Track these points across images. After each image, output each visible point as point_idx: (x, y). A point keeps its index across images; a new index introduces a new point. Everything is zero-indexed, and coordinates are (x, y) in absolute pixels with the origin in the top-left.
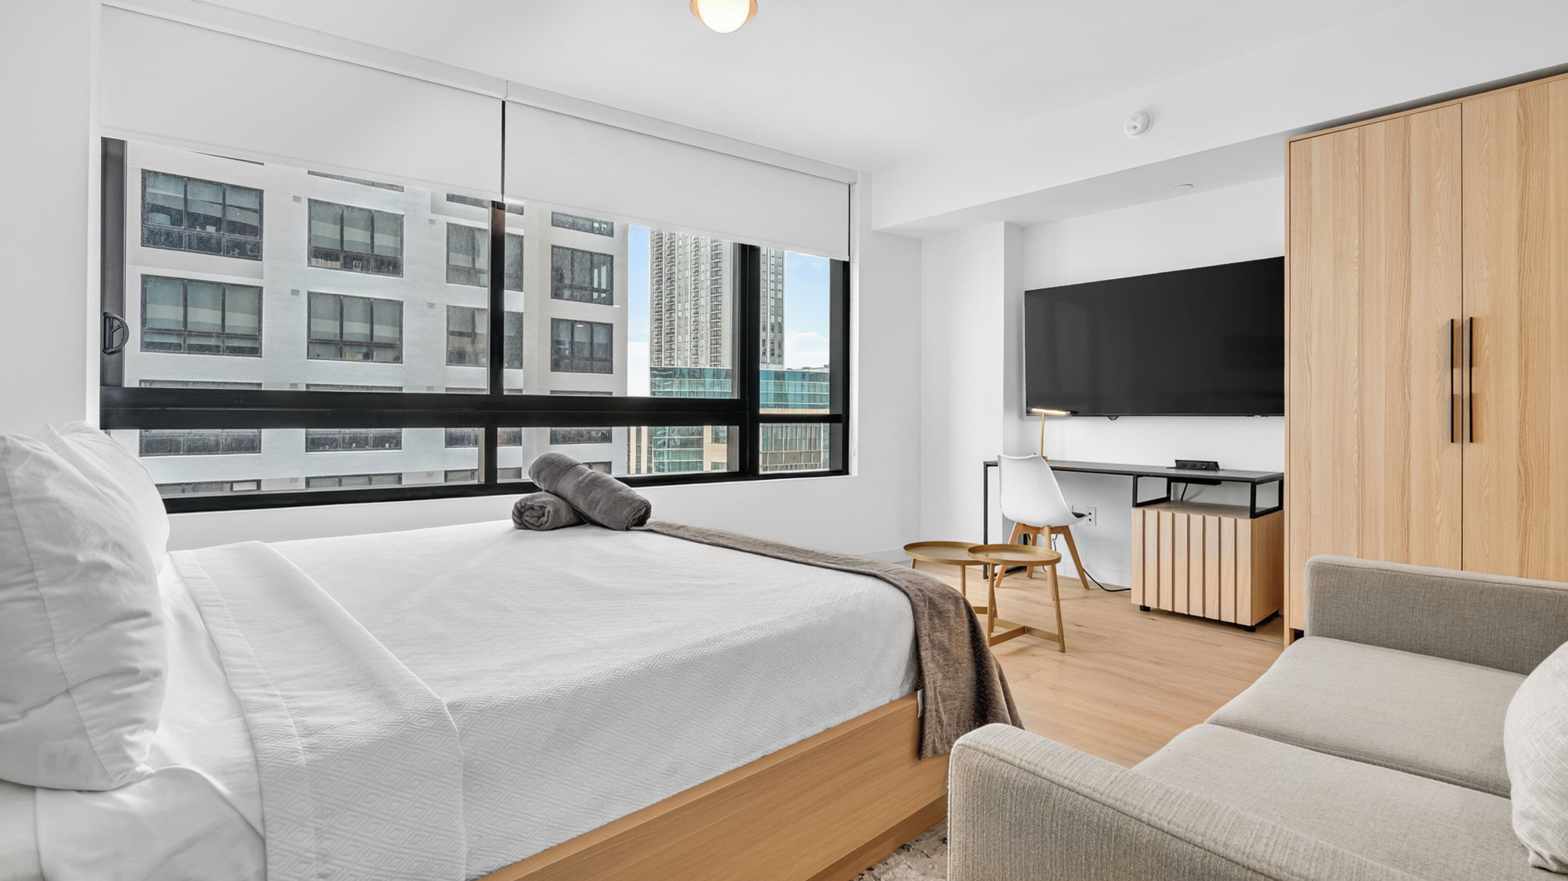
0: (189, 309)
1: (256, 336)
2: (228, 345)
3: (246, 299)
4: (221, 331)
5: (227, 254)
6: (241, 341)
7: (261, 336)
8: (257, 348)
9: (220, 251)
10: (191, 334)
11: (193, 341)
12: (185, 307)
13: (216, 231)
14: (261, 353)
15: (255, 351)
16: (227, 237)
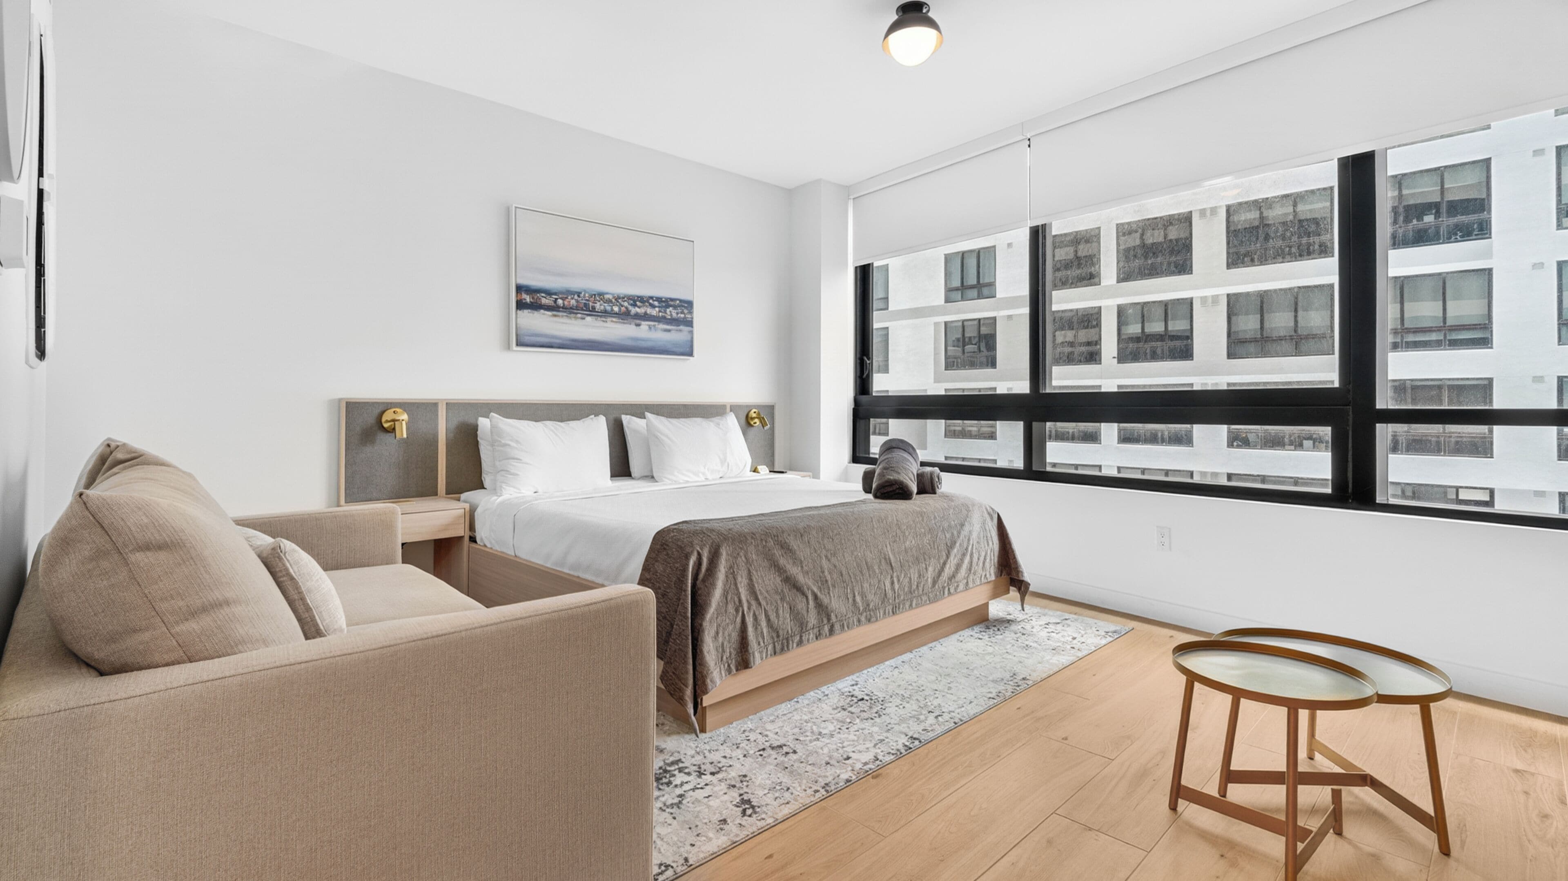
0: (1406, 305)
1: (1486, 325)
2: (1450, 338)
3: (1476, 284)
4: (1442, 324)
5: (1448, 239)
6: (1471, 332)
7: (1492, 324)
8: (1487, 338)
9: (1439, 239)
10: (1409, 331)
11: (1411, 338)
12: (1402, 303)
13: (1435, 219)
14: (1492, 344)
15: (1485, 342)
16: (1447, 222)
